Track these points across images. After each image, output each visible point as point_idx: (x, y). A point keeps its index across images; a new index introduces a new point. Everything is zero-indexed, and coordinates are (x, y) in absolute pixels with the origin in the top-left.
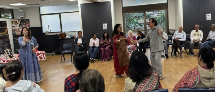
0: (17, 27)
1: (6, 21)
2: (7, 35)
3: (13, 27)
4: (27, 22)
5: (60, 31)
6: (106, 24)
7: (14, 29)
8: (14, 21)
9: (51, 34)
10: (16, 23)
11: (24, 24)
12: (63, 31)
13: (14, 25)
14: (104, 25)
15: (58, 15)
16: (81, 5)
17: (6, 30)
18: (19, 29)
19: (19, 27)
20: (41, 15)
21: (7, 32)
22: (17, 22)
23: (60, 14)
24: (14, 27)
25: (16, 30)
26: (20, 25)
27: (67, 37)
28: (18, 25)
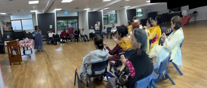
5: (22, 29)
6: (52, 26)
9: (17, 31)
10: (5, 24)
12: (23, 30)
13: (4, 25)
14: (50, 26)
15: (20, 21)
16: (38, 14)
18: (6, 28)
20: (11, 21)
23: (21, 20)
24: (3, 26)
26: (7, 25)
27: (27, 33)
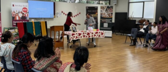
0: (104, 12)
1: (97, 7)
2: (96, 17)
3: (101, 11)
4: (111, 8)
5: (141, 17)
7: (102, 13)
8: (103, 7)
11: (109, 9)
12: (144, 17)
17: (97, 13)
19: (106, 11)
20: (129, 3)
21: (97, 15)
22: (104, 8)
23: (144, 2)
25: (103, 14)
26: (106, 10)
28: (105, 10)
